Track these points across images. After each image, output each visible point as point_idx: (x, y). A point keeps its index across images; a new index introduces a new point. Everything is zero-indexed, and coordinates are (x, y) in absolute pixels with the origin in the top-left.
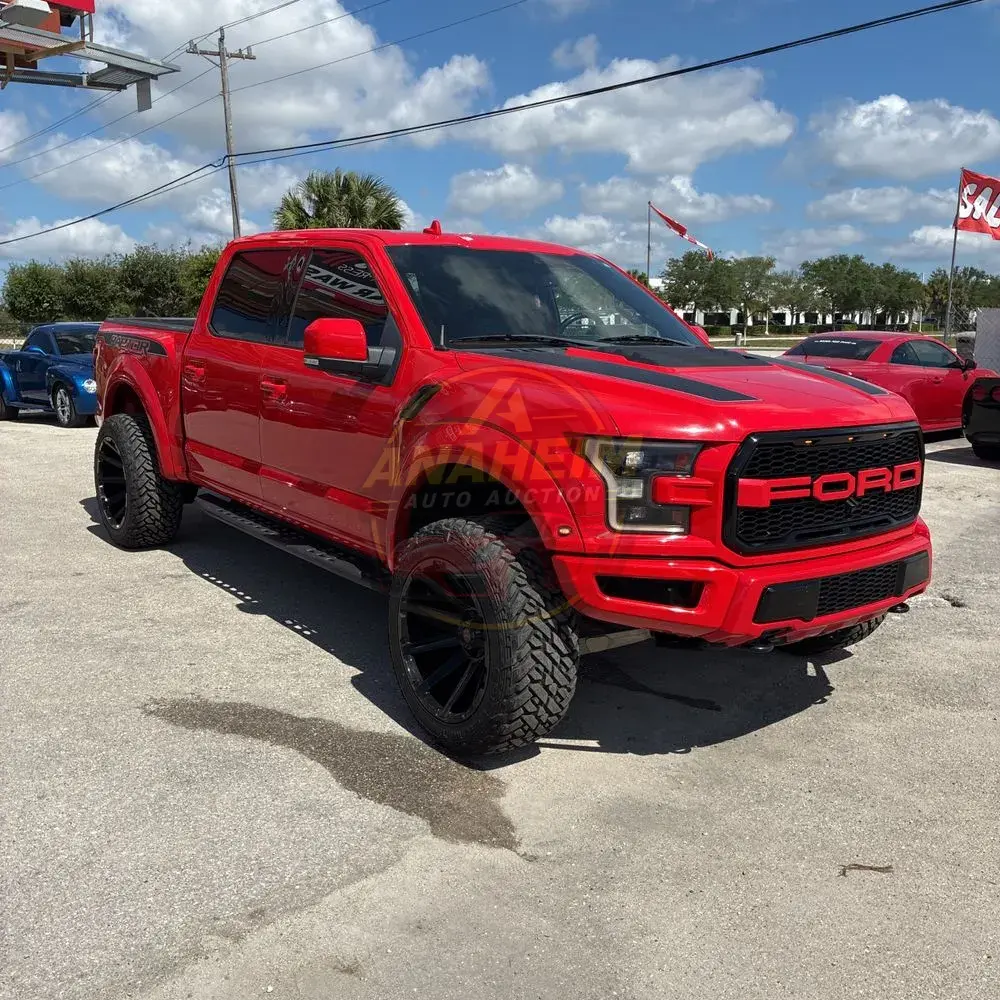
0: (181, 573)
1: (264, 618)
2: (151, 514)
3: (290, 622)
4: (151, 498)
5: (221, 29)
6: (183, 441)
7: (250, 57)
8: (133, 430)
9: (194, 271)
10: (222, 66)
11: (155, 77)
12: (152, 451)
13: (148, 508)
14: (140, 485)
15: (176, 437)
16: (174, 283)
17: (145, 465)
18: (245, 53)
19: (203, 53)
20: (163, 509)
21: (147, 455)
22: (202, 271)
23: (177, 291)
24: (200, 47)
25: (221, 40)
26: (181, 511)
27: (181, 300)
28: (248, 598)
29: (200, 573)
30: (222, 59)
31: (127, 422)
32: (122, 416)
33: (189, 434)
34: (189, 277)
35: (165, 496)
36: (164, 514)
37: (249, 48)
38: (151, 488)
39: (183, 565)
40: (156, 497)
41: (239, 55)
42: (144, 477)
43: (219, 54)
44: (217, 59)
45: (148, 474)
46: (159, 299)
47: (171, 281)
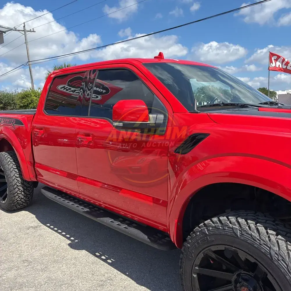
0: (36, 225)
1: (84, 252)
2: (19, 197)
3: (99, 254)
4: (19, 189)
5: (24, 23)
6: (34, 164)
7: (34, 31)
8: (9, 159)
9: (20, 97)
10: (25, 34)
11: (5, 32)
12: (19, 168)
13: (18, 194)
14: (14, 183)
15: (30, 162)
16: (13, 102)
17: (16, 175)
18: (32, 30)
19: (19, 30)
20: (25, 193)
21: (16, 170)
22: (23, 97)
23: (14, 104)
24: (17, 29)
25: (24, 26)
26: (33, 194)
27: (16, 107)
28: (72, 238)
29: (45, 224)
30: (25, 32)
31: (6, 156)
32: (3, 153)
33: (36, 160)
34: (18, 99)
35: (25, 188)
36: (26, 196)
37: (33, 29)
38: (19, 185)
39: (36, 219)
40: (22, 189)
41: (30, 31)
42: (15, 180)
43: (24, 31)
44: (23, 32)
45: (17, 179)
46: (9, 107)
47: (12, 101)
